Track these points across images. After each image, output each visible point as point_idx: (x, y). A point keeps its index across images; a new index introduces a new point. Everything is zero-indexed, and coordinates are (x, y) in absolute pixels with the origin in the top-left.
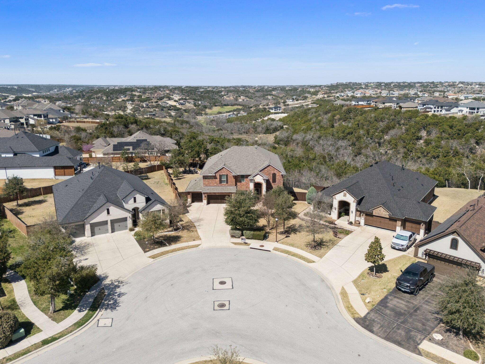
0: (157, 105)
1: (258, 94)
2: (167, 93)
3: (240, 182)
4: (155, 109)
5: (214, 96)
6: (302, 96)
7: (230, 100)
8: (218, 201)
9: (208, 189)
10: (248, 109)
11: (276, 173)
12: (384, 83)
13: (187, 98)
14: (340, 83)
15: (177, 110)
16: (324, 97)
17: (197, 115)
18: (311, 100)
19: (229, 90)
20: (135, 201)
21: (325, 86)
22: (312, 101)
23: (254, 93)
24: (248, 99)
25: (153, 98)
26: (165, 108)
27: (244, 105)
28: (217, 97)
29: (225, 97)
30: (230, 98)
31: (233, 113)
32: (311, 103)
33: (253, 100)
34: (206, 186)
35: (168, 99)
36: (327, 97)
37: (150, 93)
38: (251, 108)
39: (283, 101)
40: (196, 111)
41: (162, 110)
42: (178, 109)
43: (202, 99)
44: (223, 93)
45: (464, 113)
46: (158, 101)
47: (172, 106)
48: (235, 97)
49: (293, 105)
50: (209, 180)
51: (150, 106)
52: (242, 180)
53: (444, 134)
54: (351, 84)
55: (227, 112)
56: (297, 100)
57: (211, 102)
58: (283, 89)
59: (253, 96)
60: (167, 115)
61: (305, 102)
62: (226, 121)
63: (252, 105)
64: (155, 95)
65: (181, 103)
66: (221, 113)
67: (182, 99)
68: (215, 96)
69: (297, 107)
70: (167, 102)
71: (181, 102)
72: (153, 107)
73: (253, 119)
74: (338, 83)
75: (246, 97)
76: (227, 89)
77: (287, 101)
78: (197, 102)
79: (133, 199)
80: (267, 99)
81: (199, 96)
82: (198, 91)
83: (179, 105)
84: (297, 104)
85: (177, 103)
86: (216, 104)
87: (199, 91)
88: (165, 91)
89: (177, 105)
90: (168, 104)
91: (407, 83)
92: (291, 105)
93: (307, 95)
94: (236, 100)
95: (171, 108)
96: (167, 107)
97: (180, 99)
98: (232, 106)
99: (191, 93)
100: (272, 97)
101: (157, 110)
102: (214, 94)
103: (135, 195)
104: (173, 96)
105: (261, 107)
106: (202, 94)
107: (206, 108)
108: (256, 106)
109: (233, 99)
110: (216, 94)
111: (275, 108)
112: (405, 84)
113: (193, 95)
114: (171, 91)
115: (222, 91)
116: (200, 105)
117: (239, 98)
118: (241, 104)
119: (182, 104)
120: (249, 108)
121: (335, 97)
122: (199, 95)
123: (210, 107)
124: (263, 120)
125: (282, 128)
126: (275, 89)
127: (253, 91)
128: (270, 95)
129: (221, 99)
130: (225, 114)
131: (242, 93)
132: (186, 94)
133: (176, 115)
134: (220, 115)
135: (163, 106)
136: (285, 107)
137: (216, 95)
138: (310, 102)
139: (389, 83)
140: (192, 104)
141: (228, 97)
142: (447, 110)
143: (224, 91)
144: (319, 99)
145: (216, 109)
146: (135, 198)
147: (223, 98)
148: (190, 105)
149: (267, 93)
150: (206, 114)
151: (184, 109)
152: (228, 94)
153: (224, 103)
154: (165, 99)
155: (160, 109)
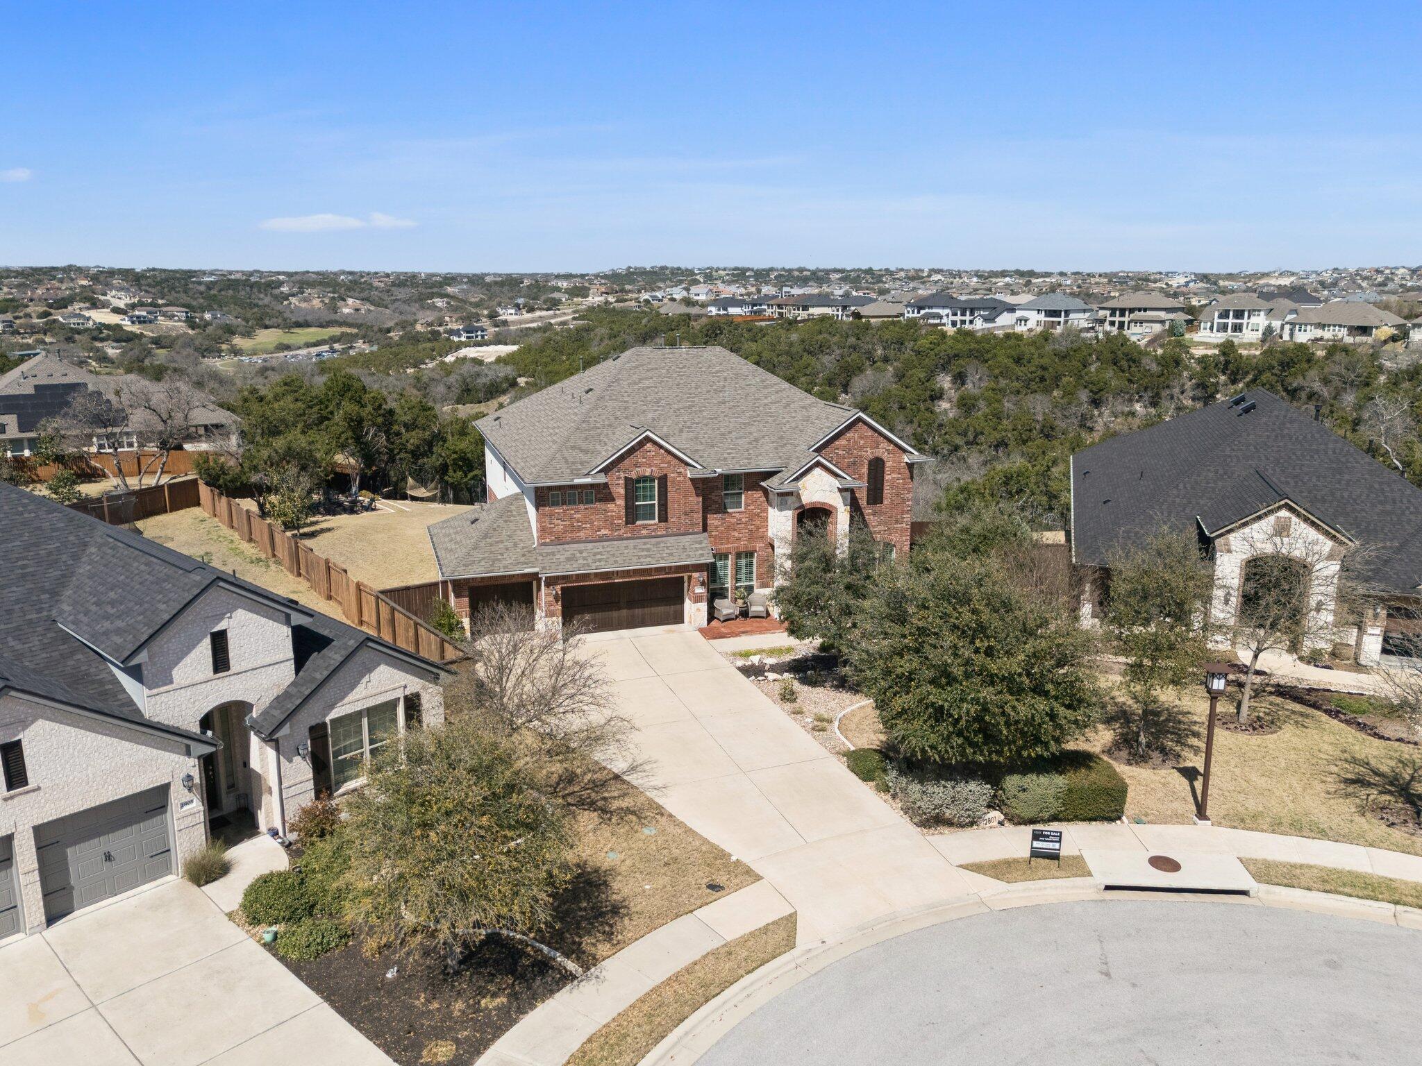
0: (46, 324)
1: (401, 293)
2: (82, 286)
3: (722, 510)
4: (41, 336)
5: (253, 296)
6: (543, 298)
7: (313, 310)
8: (615, 614)
9: (572, 559)
10: (379, 334)
11: (885, 457)
12: (752, 270)
13: (160, 302)
14: (636, 269)
15: (125, 341)
16: (607, 302)
17: (204, 357)
18: (570, 310)
19: (303, 282)
20: (221, 661)
21: (596, 276)
22: (575, 312)
23: (388, 291)
24: (372, 308)
25: (31, 300)
26: (79, 333)
27: (361, 325)
28: (267, 300)
29: (293, 300)
30: (315, 303)
31: (331, 348)
32: (574, 319)
33: (387, 311)
34: (559, 541)
35: (88, 305)
36: (616, 302)
37: (19, 286)
38: (389, 331)
39: (486, 312)
40: (197, 343)
41: (69, 340)
42: (130, 338)
43: (215, 307)
44: (285, 289)
45: (1031, 324)
46: (52, 311)
47: (108, 327)
48: (327, 301)
49: (521, 322)
50: (570, 510)
51: (21, 326)
52: (728, 501)
53: (1003, 382)
54: (667, 272)
55: (308, 345)
56: (531, 310)
57: (249, 315)
58: (476, 281)
59: (386, 297)
60: (89, 357)
61: (555, 316)
62: (316, 370)
63: (390, 324)
64: (39, 292)
65: (138, 317)
66: (287, 347)
67: (141, 304)
68: (259, 299)
69: (534, 330)
70: (87, 313)
71: (137, 313)
72: (33, 330)
73: (408, 362)
74: (630, 267)
75: (363, 300)
76: (298, 278)
77: (501, 311)
78: (197, 315)
79: (205, 647)
80: (434, 307)
81: (203, 298)
82: (194, 282)
83: (133, 322)
84: (532, 321)
85: (122, 317)
86: (267, 323)
87: (200, 283)
88: (72, 280)
89: (123, 323)
90: (91, 322)
91: (809, 270)
92: (514, 323)
93: (556, 295)
94: (335, 310)
95: (101, 332)
96: (87, 330)
97: (133, 306)
98: (321, 326)
99: (173, 288)
100: (448, 303)
101: (48, 340)
102: (255, 290)
103: (220, 618)
104: (105, 294)
105: (419, 328)
106: (213, 292)
107: (233, 333)
108: (402, 325)
109: (320, 305)
110: (260, 292)
111: (468, 332)
112: (804, 273)
113: (178, 292)
114: (95, 278)
115: (281, 284)
116: (207, 324)
117: (340, 304)
118: (350, 320)
119: (141, 321)
120: (380, 330)
121: (639, 302)
122: (201, 293)
123: (248, 329)
124: (443, 363)
125: (514, 384)
126: (451, 279)
127: (382, 285)
128: (442, 296)
129: (279, 307)
130: (304, 352)
131: (349, 289)
132: (153, 290)
133: (122, 354)
134: (286, 353)
135: (72, 329)
136: (497, 329)
137: (262, 296)
138: (569, 314)
139: (764, 270)
140: (180, 320)
141: (305, 300)
142: (986, 320)
143: (287, 282)
144: (594, 308)
145: (267, 337)
146: (220, 642)
147: (285, 303)
148: (173, 324)
149: (430, 291)
150: (236, 352)
151: (152, 338)
152: (302, 293)
153: (294, 320)
154: (77, 306)
155: (62, 339)
